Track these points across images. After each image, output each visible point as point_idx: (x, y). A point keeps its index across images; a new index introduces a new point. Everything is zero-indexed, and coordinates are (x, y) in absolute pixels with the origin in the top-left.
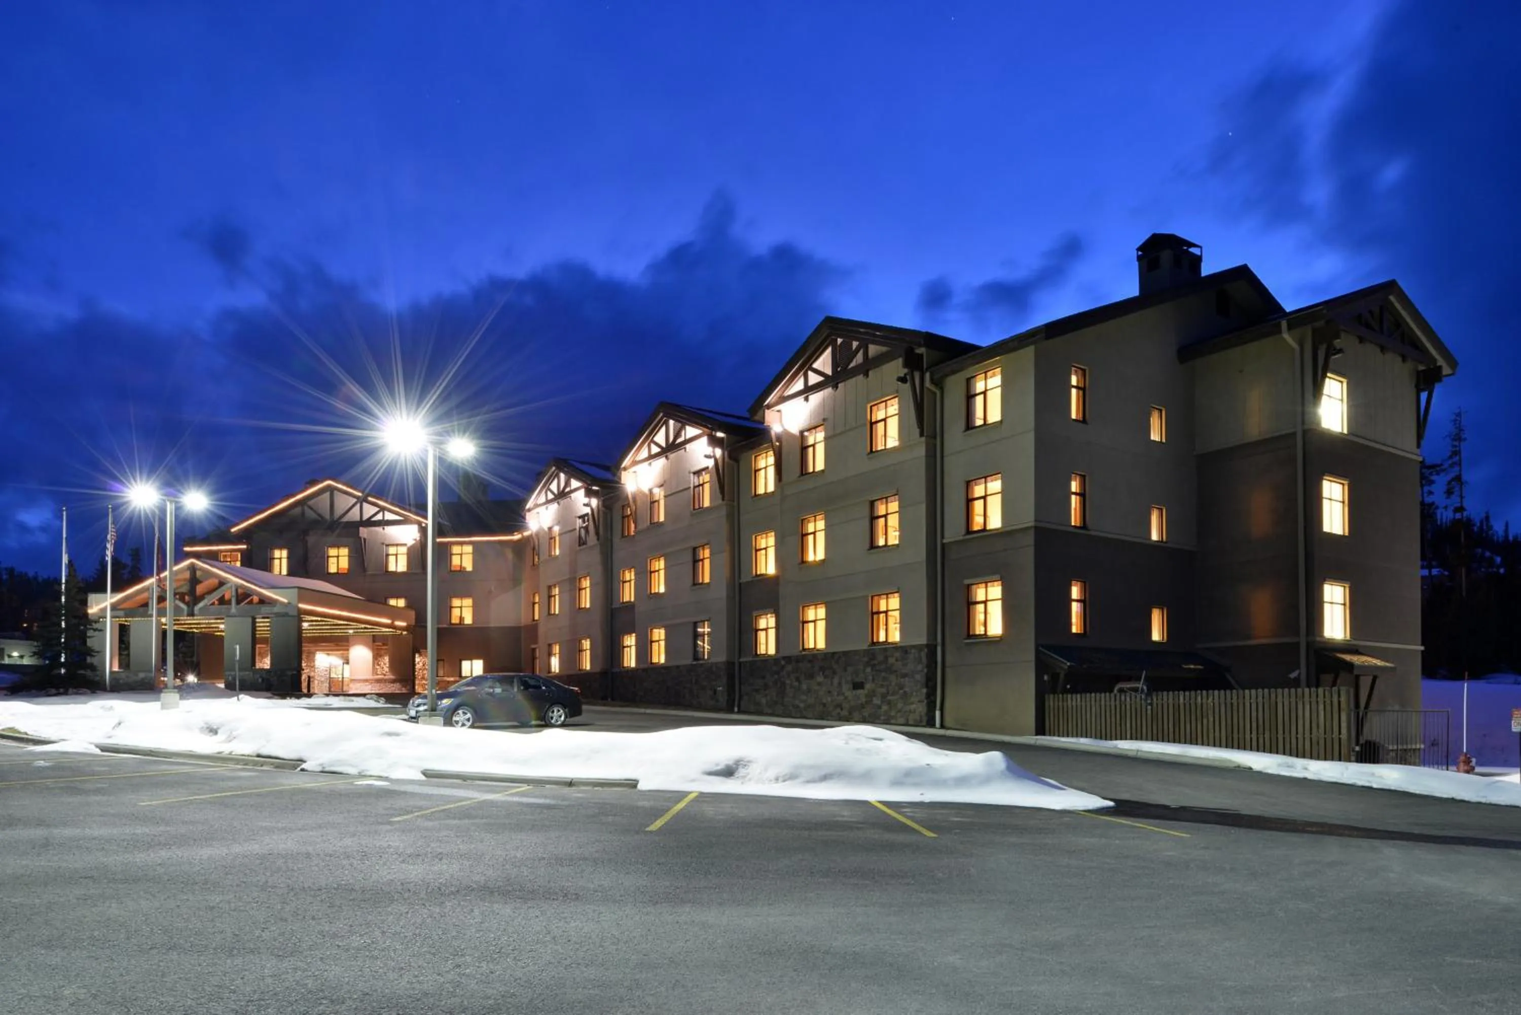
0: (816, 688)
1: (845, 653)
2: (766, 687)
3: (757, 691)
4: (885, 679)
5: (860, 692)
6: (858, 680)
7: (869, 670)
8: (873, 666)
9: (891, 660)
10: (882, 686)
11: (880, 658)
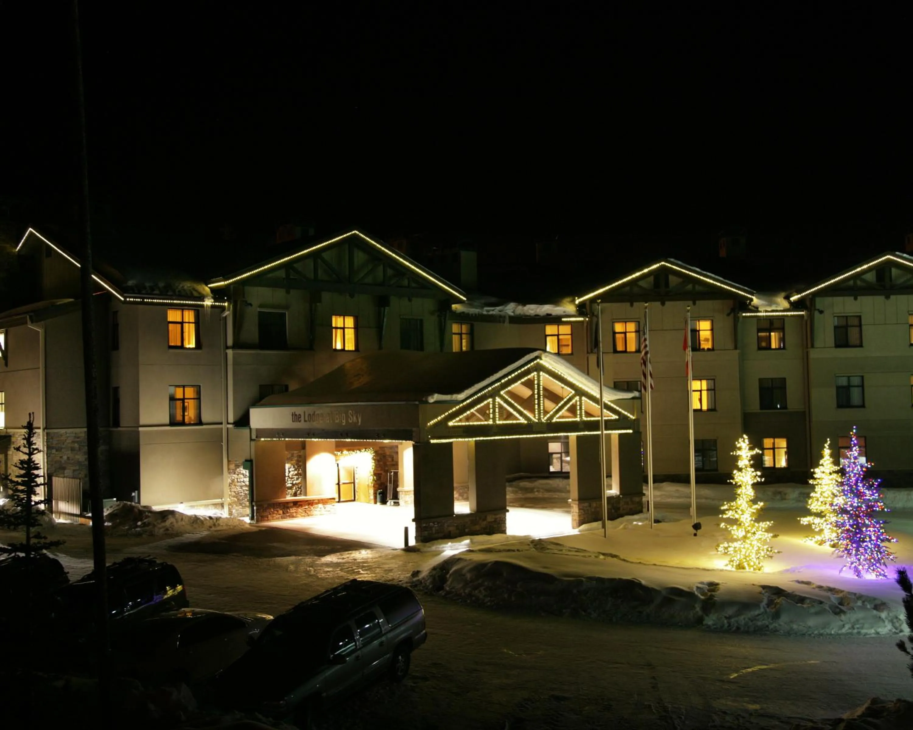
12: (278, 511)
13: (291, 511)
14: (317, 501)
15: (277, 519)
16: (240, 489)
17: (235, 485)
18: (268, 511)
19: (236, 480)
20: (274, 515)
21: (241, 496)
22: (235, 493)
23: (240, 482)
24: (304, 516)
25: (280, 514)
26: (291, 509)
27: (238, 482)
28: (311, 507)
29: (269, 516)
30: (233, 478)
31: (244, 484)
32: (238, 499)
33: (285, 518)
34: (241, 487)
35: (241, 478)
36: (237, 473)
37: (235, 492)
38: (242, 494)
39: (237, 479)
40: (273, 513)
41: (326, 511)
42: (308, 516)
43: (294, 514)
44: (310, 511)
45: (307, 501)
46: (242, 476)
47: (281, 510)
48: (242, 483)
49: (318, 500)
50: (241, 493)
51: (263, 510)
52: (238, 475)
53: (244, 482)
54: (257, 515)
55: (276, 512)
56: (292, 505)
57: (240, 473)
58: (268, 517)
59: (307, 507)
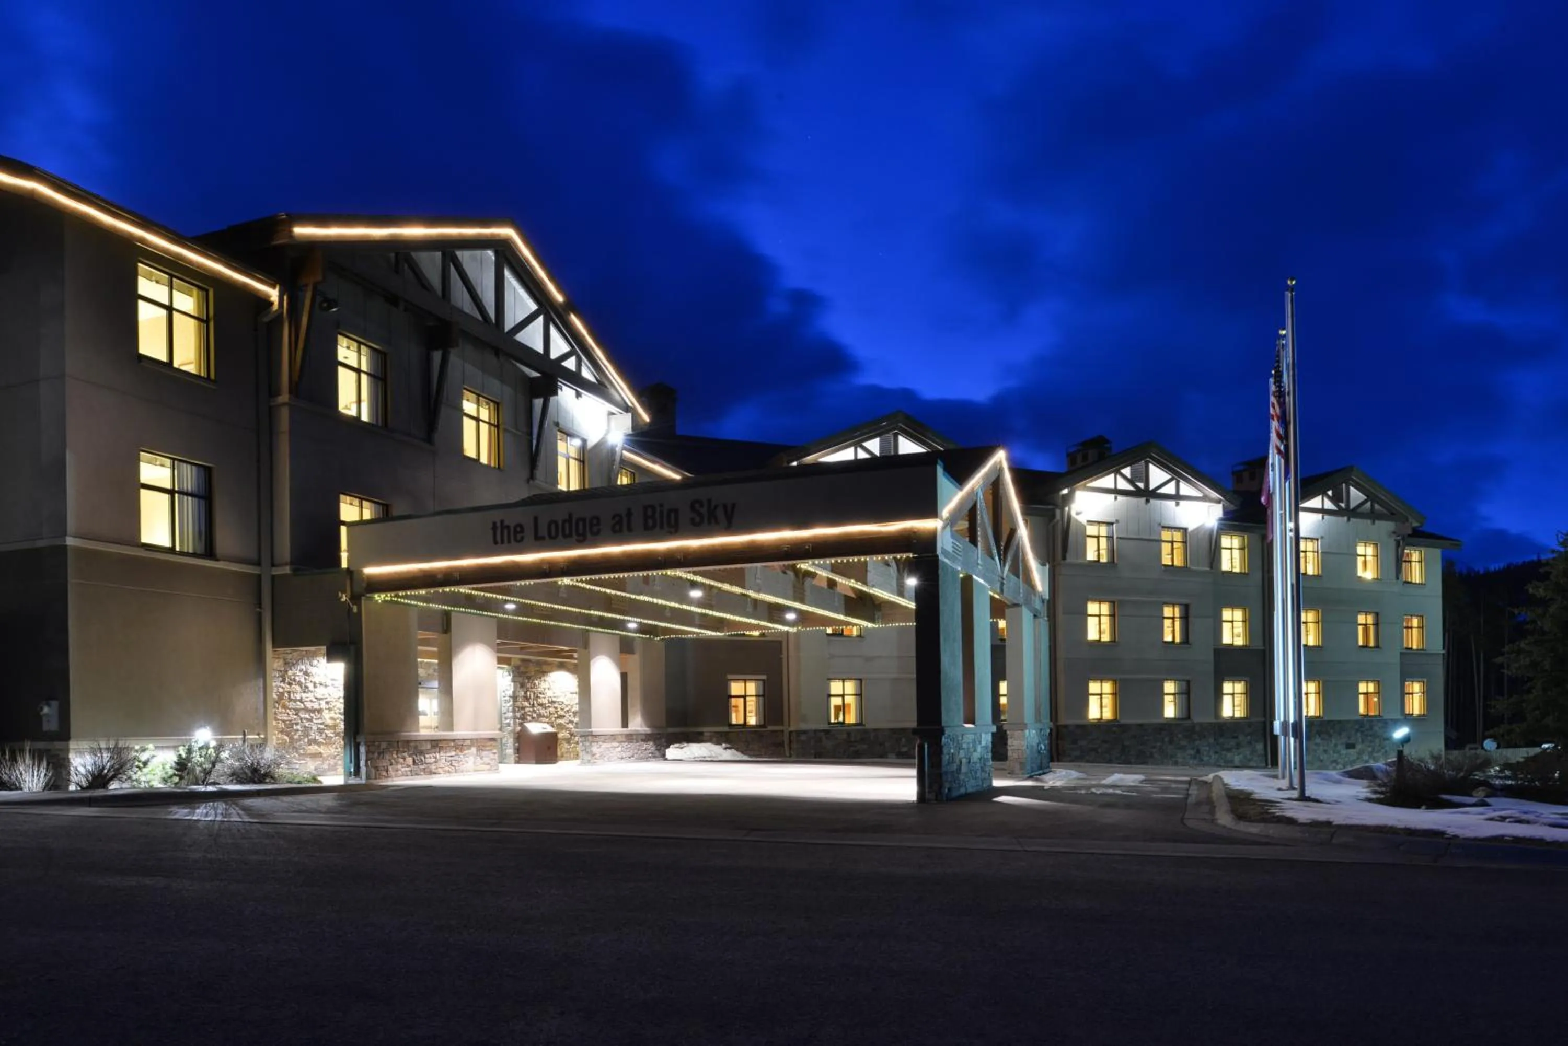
0: (1315, 747)
1: (1340, 722)
2: (1238, 746)
3: (1229, 750)
4: (1371, 742)
5: (1351, 751)
6: (1351, 742)
7: (1359, 734)
8: (1362, 732)
9: (1376, 728)
10: (1369, 746)
11: (1367, 726)
12: (404, 758)
13: (428, 761)
14: (468, 742)
15: (403, 775)
16: (295, 717)
17: (284, 707)
18: (387, 756)
19: (286, 695)
20: (399, 766)
21: (297, 730)
22: (285, 725)
23: (295, 701)
24: (449, 772)
25: (409, 766)
26: (427, 756)
27: (290, 700)
28: (460, 754)
29: (390, 768)
30: (281, 690)
31: (302, 706)
32: (291, 738)
33: (417, 774)
34: (297, 713)
35: (297, 693)
36: (287, 680)
37: (284, 721)
38: (299, 727)
39: (289, 693)
40: (397, 763)
41: (484, 764)
42: (456, 771)
43: (433, 767)
44: (459, 761)
45: (454, 741)
46: (298, 688)
47: (410, 755)
48: (299, 703)
49: (471, 739)
50: (297, 724)
51: (379, 754)
52: (290, 684)
53: (301, 701)
54: (367, 765)
55: (401, 760)
56: (429, 746)
57: (294, 680)
58: (387, 771)
59: (453, 753)
